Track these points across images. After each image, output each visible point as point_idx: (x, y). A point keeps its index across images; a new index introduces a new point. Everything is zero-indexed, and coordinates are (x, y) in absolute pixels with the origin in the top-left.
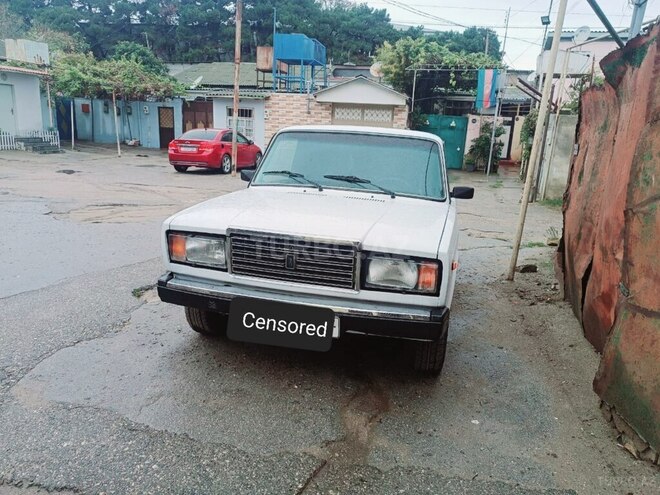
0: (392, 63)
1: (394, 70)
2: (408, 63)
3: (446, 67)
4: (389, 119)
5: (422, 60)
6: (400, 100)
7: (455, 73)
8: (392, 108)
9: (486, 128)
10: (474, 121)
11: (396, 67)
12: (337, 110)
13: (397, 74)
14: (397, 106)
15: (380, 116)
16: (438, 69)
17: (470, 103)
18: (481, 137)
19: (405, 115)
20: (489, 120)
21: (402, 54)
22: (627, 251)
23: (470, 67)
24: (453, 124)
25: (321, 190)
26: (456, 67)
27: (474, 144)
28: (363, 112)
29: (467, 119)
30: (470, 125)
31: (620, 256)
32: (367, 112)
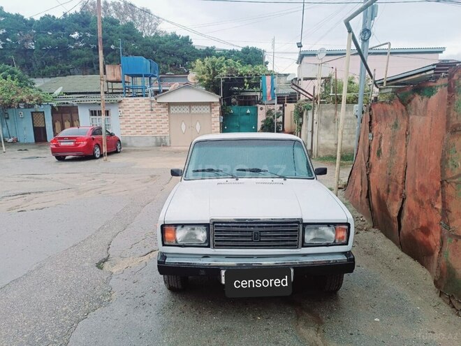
0: (204, 73)
1: (206, 78)
2: (215, 74)
3: (241, 75)
4: (209, 111)
5: (225, 71)
6: (215, 98)
7: (248, 79)
8: (210, 104)
9: (269, 112)
10: (261, 109)
11: (207, 76)
12: (172, 107)
13: (208, 81)
14: (213, 102)
15: (202, 109)
16: (236, 77)
17: (254, 96)
18: (267, 119)
19: (218, 108)
20: (272, 107)
21: (210, 67)
22: (444, 203)
23: (256, 75)
24: (248, 111)
25: (237, 180)
26: (248, 75)
27: (263, 123)
28: (190, 108)
29: (257, 107)
30: (259, 111)
31: (439, 206)
32: (193, 107)
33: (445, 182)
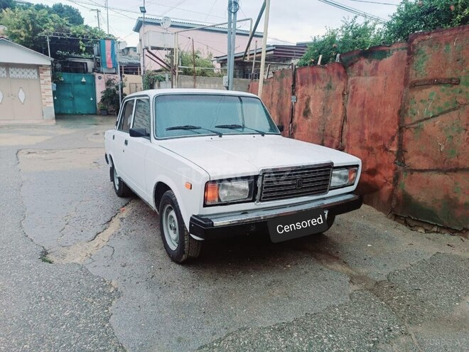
0: (19, 28)
1: (23, 34)
2: (36, 31)
3: (74, 35)
4: (36, 76)
5: (52, 29)
6: (46, 61)
7: (82, 41)
8: (37, 67)
9: (109, 83)
10: (100, 78)
11: (25, 32)
13: (26, 38)
14: (41, 66)
16: (68, 37)
17: (82, 64)
18: (107, 89)
19: (49, 73)
20: (112, 77)
21: (28, 21)
22: (401, 146)
23: (93, 38)
24: (84, 80)
25: (221, 136)
26: (83, 37)
27: (103, 95)
28: (8, 71)
29: (94, 76)
30: (97, 81)
32: (11, 70)
33: (404, 129)
